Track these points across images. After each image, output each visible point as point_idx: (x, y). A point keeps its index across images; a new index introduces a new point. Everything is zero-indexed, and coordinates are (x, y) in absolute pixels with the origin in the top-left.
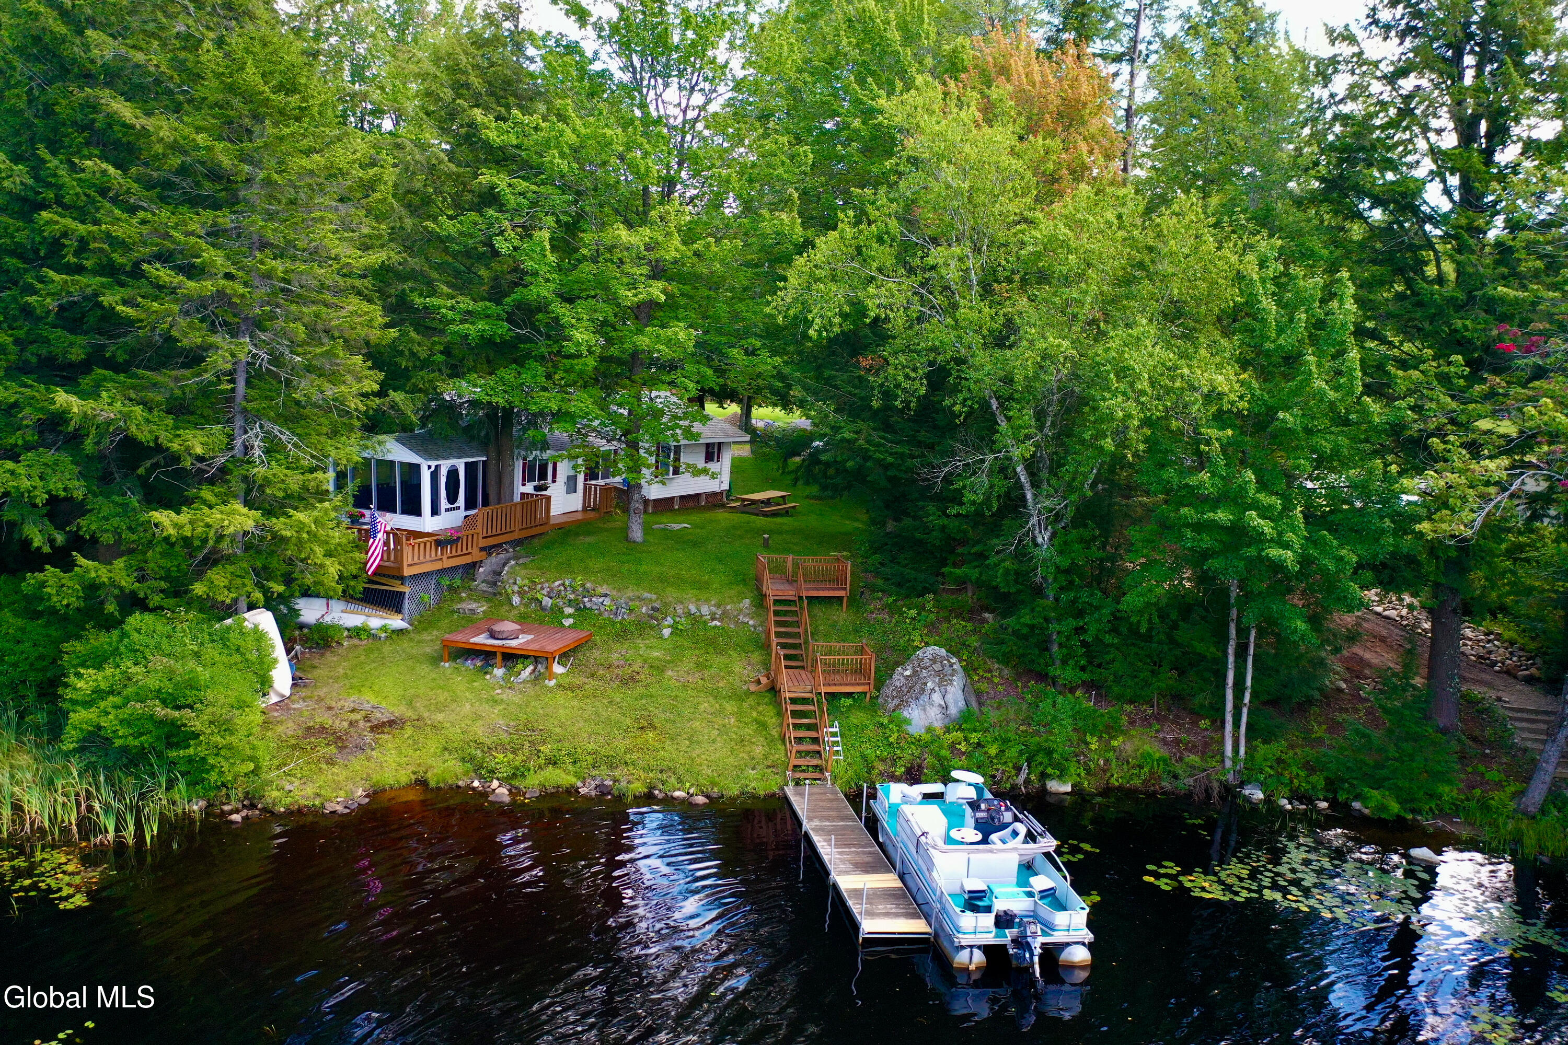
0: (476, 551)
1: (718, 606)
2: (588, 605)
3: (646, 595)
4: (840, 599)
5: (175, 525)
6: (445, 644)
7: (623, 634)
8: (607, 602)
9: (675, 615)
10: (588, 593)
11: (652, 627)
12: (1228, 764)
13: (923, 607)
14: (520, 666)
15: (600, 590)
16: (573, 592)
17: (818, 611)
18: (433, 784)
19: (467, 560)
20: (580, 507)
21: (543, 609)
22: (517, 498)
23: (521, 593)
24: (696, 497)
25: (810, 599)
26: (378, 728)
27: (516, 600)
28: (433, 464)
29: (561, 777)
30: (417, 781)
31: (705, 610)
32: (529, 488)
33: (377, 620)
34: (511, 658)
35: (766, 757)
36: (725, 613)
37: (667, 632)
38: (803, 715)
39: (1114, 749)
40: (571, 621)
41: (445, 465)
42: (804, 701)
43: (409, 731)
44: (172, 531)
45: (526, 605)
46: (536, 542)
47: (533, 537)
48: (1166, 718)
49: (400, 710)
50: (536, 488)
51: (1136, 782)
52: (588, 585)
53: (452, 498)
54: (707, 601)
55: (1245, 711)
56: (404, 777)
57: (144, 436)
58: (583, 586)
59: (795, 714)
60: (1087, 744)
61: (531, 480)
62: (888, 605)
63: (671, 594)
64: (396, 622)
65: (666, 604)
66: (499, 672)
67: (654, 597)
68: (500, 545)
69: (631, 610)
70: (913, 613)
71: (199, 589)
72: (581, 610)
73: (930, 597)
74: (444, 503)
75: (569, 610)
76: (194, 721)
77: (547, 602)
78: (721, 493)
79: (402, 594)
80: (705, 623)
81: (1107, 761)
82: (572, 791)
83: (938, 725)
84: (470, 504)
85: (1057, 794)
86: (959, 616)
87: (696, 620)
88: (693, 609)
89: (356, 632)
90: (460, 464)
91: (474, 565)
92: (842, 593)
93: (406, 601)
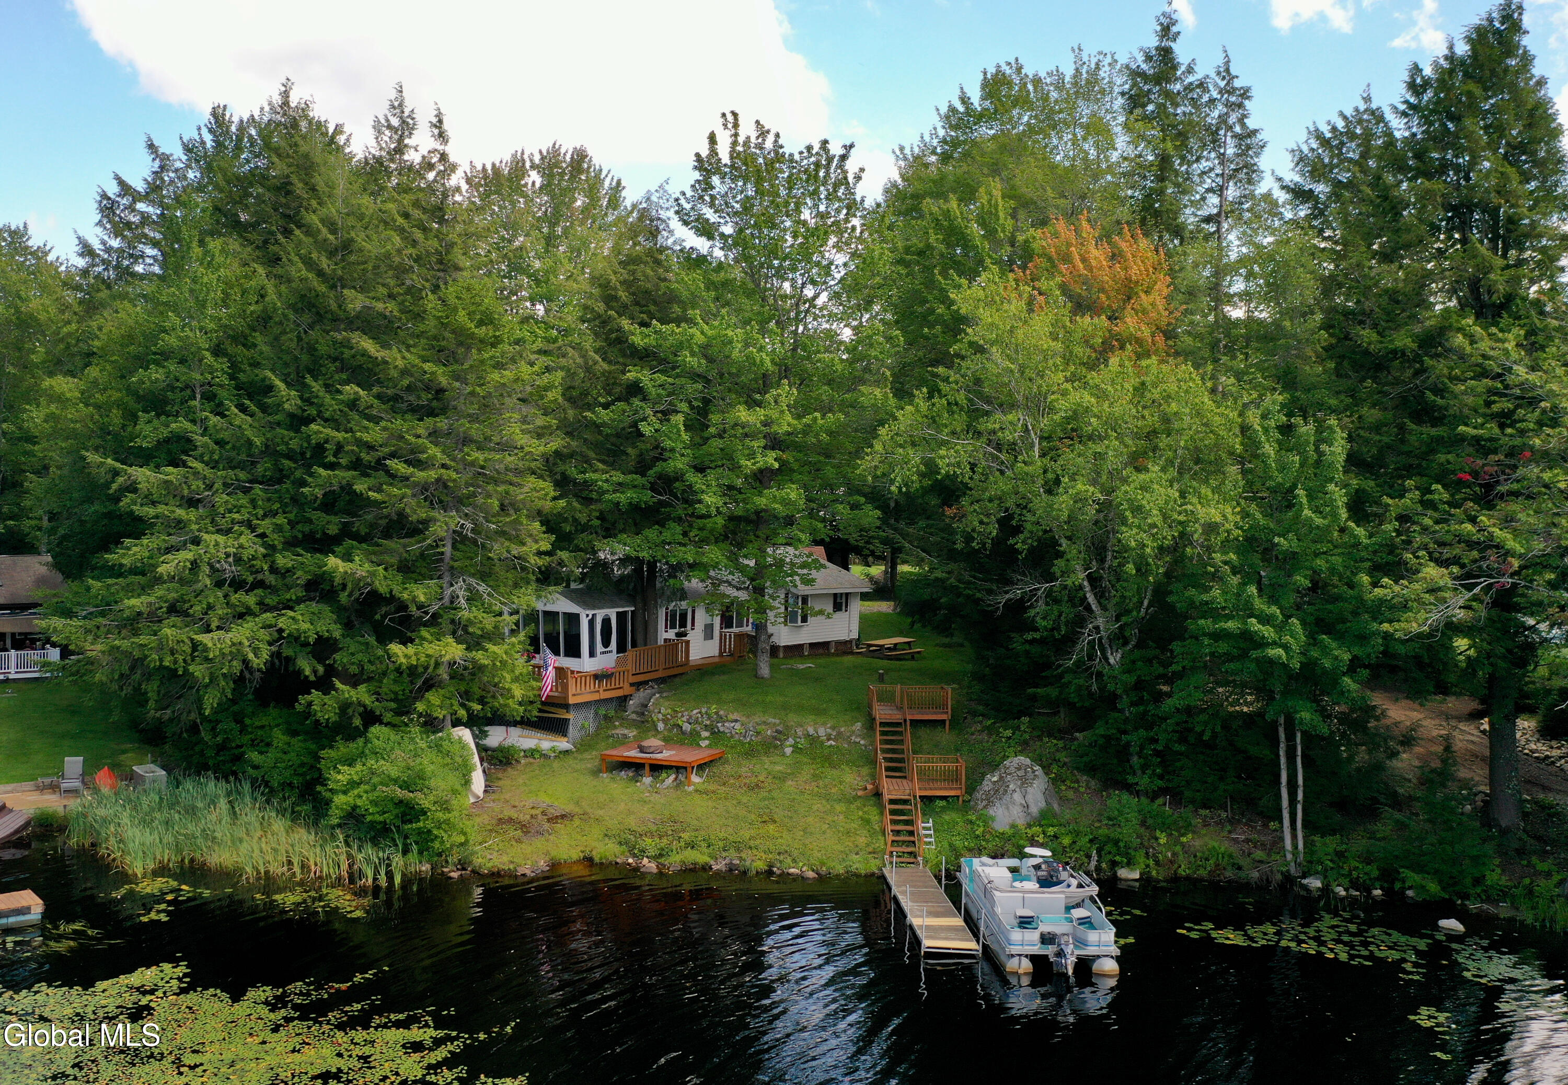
0: (626, 686)
1: (833, 728)
2: (722, 729)
3: (771, 720)
4: (943, 722)
5: (406, 656)
6: (603, 758)
7: (750, 752)
8: (738, 726)
9: (796, 736)
10: (721, 719)
11: (776, 747)
12: (1289, 857)
13: (1018, 728)
14: (664, 775)
15: (731, 717)
16: (709, 718)
17: (923, 732)
18: (597, 860)
19: (620, 693)
20: (717, 653)
21: (683, 733)
22: (661, 642)
23: (665, 721)
24: (826, 645)
25: (915, 723)
26: (552, 820)
27: (661, 726)
28: (591, 613)
29: (700, 857)
30: (585, 858)
31: (822, 732)
32: (671, 634)
33: (546, 742)
34: (657, 768)
35: (868, 845)
36: (839, 733)
37: (788, 751)
38: (902, 813)
39: (1183, 845)
40: (707, 742)
41: (600, 614)
42: (905, 802)
43: (577, 822)
44: (404, 660)
45: (670, 730)
46: (677, 680)
47: (675, 676)
48: (1239, 821)
49: (569, 808)
50: (677, 635)
51: (1202, 873)
52: (721, 713)
53: (606, 643)
54: (824, 724)
55: (1299, 807)
56: (575, 855)
57: (383, 589)
58: (717, 713)
59: (893, 812)
60: (1157, 839)
61: (673, 626)
62: (988, 728)
63: (792, 719)
64: (563, 744)
65: (787, 727)
66: (647, 780)
67: (777, 721)
68: (645, 683)
69: (758, 733)
70: (1009, 733)
71: (420, 707)
72: (716, 734)
73: (1025, 719)
74: (599, 647)
75: (705, 734)
76: (424, 801)
77: (687, 727)
78: (850, 641)
79: (567, 720)
80: (823, 742)
81: (1174, 854)
82: (706, 868)
83: (1021, 822)
84: (621, 648)
85: (1127, 880)
86: (1050, 735)
87: (813, 740)
88: (811, 731)
89: (531, 753)
90: (612, 613)
91: (625, 698)
92: (944, 717)
93: (570, 727)
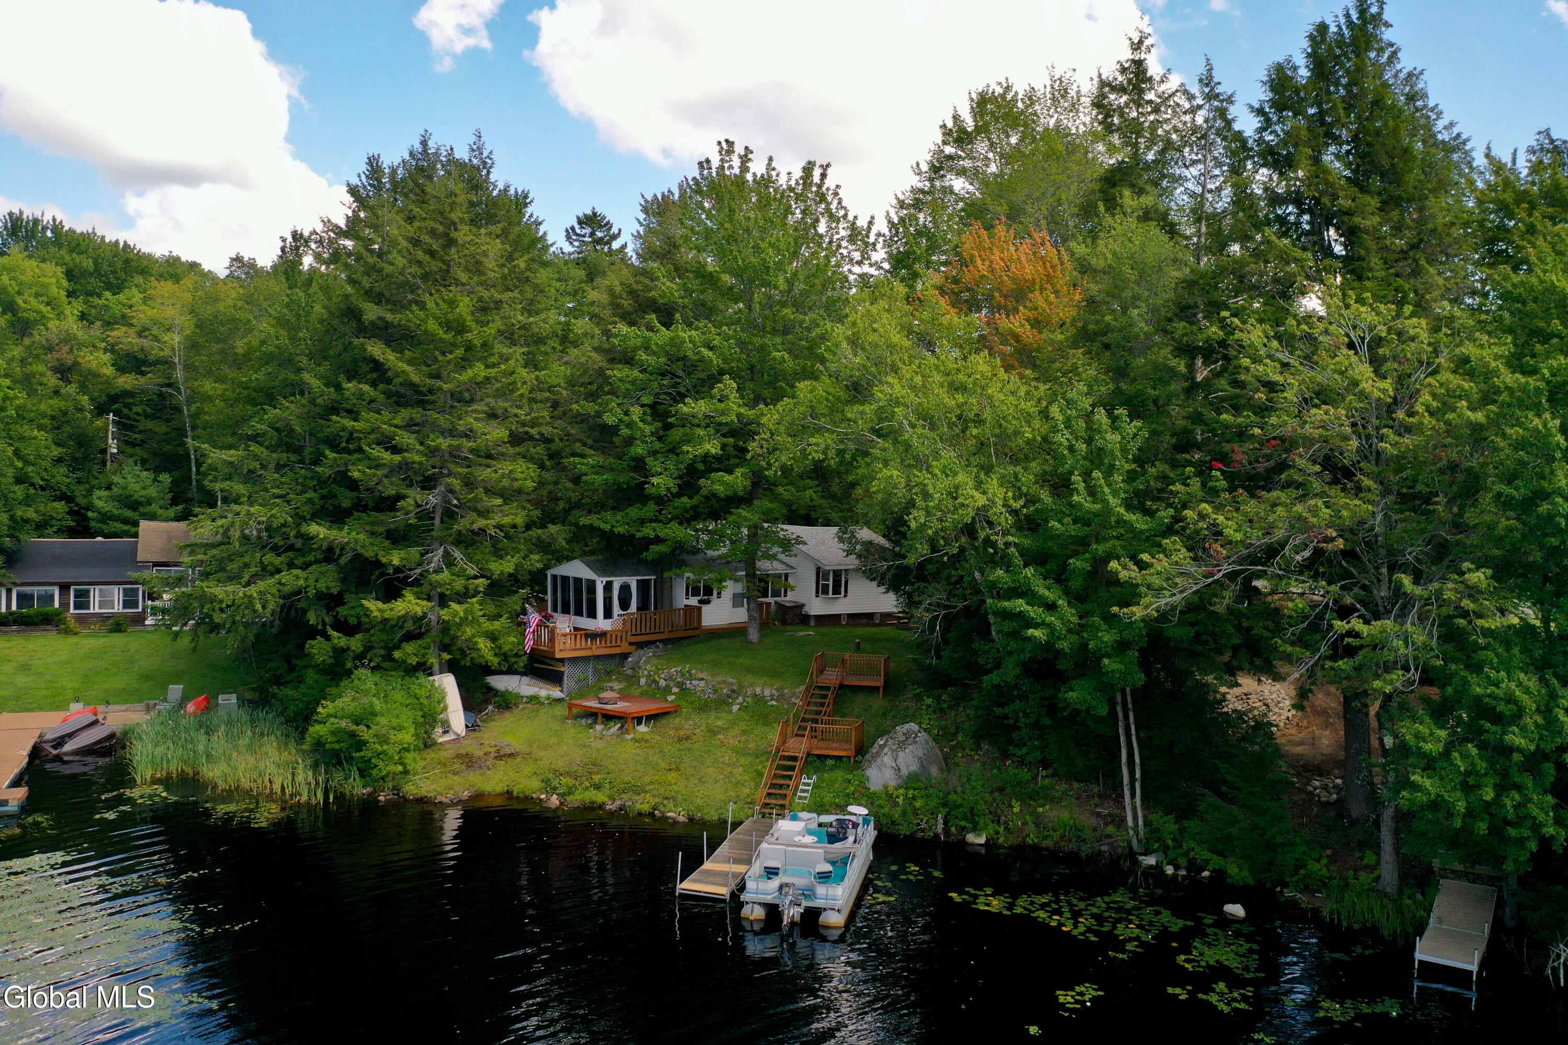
0: (625, 644)
1: (777, 690)
2: (688, 686)
3: (730, 680)
6: (576, 708)
7: (704, 708)
8: (702, 684)
9: (745, 695)
10: (691, 677)
11: (726, 704)
12: (1131, 832)
14: (612, 724)
15: (700, 675)
16: (682, 677)
18: (515, 794)
19: (617, 651)
21: (659, 688)
23: (649, 677)
26: (500, 757)
27: (643, 681)
28: (605, 579)
29: (600, 797)
30: (508, 792)
31: (767, 692)
32: (693, 601)
33: (545, 691)
34: (609, 717)
35: (748, 796)
36: (782, 695)
37: (735, 708)
38: (788, 768)
39: (1038, 816)
40: (673, 697)
43: (519, 759)
45: (649, 685)
46: (681, 641)
47: (684, 638)
48: (1109, 796)
49: (523, 748)
50: (700, 602)
51: (1049, 843)
52: (693, 672)
53: (624, 605)
54: (772, 685)
55: (1138, 785)
56: (500, 788)
57: (368, 554)
58: (689, 672)
59: (780, 767)
60: (1011, 806)
61: (696, 595)
63: (749, 679)
64: (556, 693)
65: (741, 687)
66: (599, 727)
67: (734, 681)
68: (654, 642)
69: (716, 691)
70: (929, 700)
72: (683, 690)
73: (952, 690)
74: (617, 610)
75: (675, 690)
77: (663, 683)
79: (561, 672)
80: (766, 702)
81: (1025, 823)
82: (601, 806)
83: (892, 784)
84: (642, 610)
85: (973, 845)
87: (759, 699)
88: (758, 690)
89: (533, 699)
90: (632, 581)
91: (625, 656)
92: (878, 684)
93: (565, 678)
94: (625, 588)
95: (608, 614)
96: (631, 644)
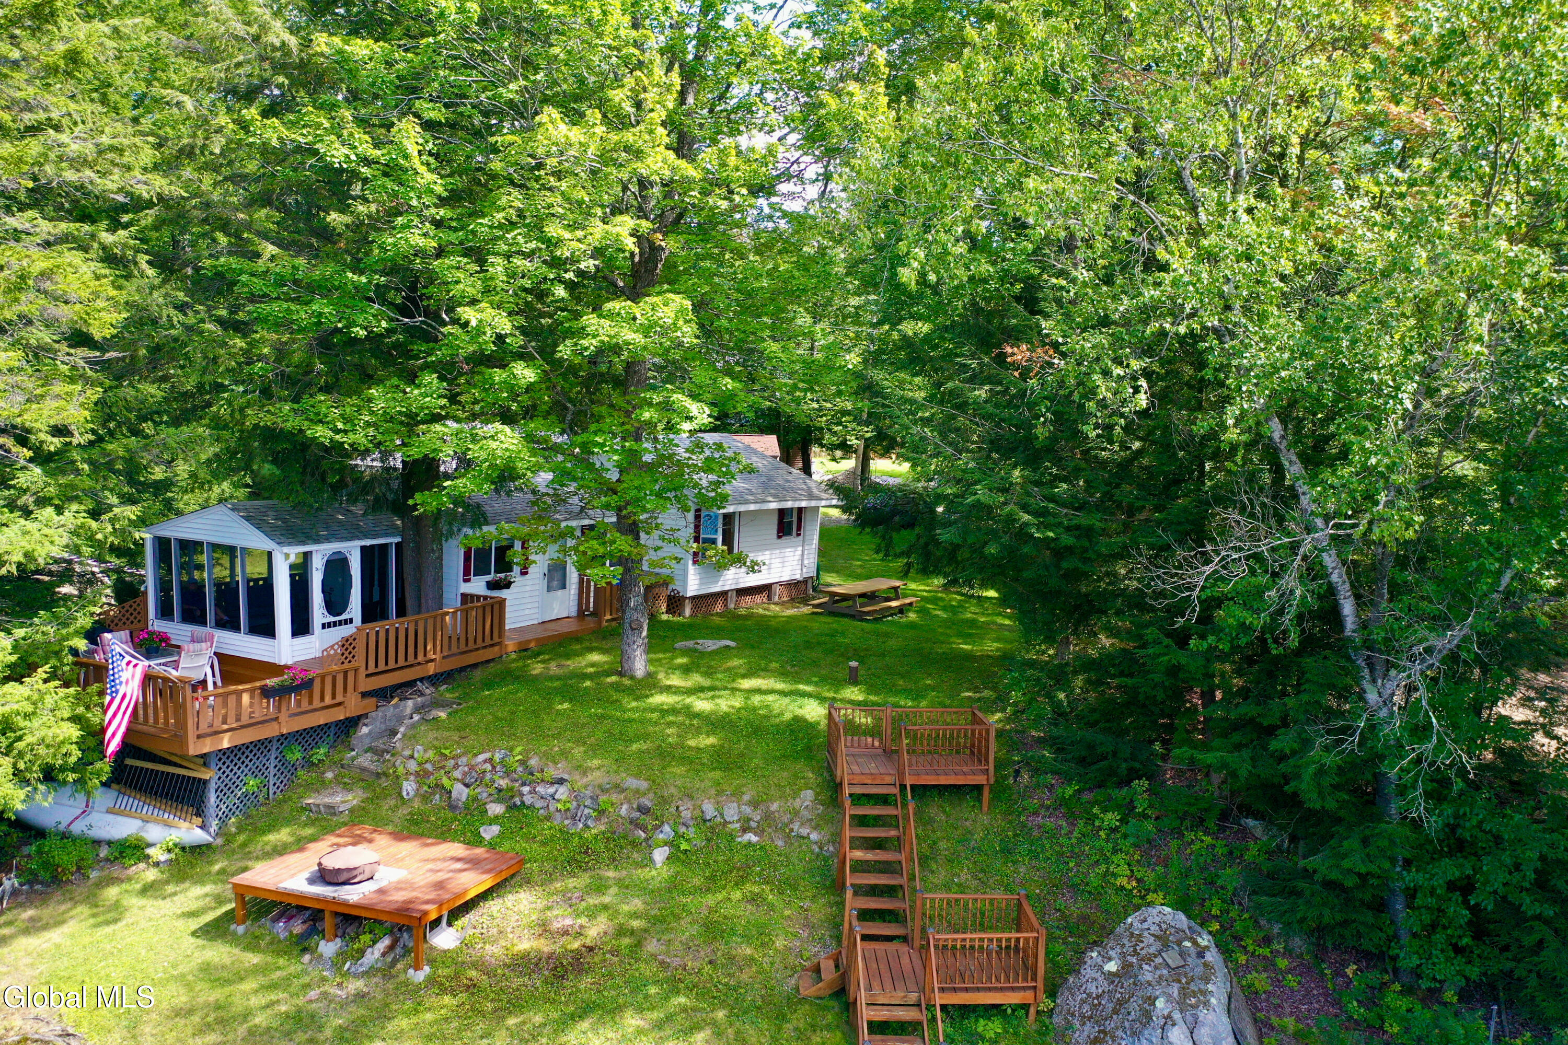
0: (357, 698)
1: (754, 804)
2: (528, 800)
3: (632, 783)
4: (978, 788)
6: (241, 892)
7: (582, 858)
8: (562, 792)
9: (678, 821)
10: (531, 777)
11: (634, 844)
13: (1131, 806)
14: (366, 938)
15: (552, 772)
16: (507, 774)
17: (937, 811)
19: (340, 715)
20: (573, 611)
21: (453, 807)
22: (452, 602)
23: (423, 775)
25: (921, 791)
27: (409, 787)
28: (294, 552)
31: (732, 812)
32: (478, 586)
33: (158, 828)
34: (352, 925)
36: (768, 816)
37: (660, 854)
40: (496, 829)
41: (320, 554)
45: (425, 798)
46: (478, 674)
47: (475, 666)
50: (492, 586)
52: (533, 762)
53: (336, 603)
54: (737, 794)
58: (523, 763)
61: (482, 570)
62: (1062, 802)
63: (675, 780)
64: (190, 832)
65: (664, 801)
66: (328, 948)
67: (644, 785)
68: (411, 684)
69: (602, 812)
70: (1111, 818)
72: (515, 809)
73: (1139, 785)
74: (318, 612)
75: (496, 809)
77: (460, 792)
78: (805, 581)
79: (203, 784)
80: (732, 836)
84: (371, 612)
86: (1200, 823)
87: (713, 831)
88: (709, 809)
89: (118, 852)
91: (352, 723)
92: (980, 779)
93: (212, 798)
94: (337, 566)
95: (301, 626)
96: (364, 695)
